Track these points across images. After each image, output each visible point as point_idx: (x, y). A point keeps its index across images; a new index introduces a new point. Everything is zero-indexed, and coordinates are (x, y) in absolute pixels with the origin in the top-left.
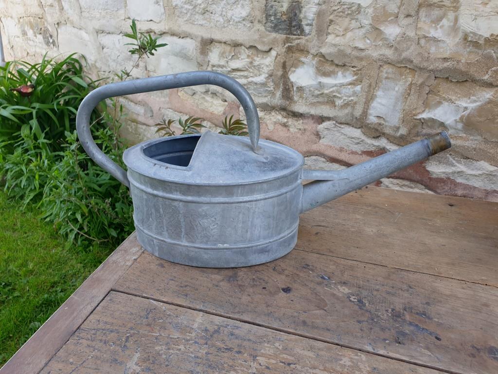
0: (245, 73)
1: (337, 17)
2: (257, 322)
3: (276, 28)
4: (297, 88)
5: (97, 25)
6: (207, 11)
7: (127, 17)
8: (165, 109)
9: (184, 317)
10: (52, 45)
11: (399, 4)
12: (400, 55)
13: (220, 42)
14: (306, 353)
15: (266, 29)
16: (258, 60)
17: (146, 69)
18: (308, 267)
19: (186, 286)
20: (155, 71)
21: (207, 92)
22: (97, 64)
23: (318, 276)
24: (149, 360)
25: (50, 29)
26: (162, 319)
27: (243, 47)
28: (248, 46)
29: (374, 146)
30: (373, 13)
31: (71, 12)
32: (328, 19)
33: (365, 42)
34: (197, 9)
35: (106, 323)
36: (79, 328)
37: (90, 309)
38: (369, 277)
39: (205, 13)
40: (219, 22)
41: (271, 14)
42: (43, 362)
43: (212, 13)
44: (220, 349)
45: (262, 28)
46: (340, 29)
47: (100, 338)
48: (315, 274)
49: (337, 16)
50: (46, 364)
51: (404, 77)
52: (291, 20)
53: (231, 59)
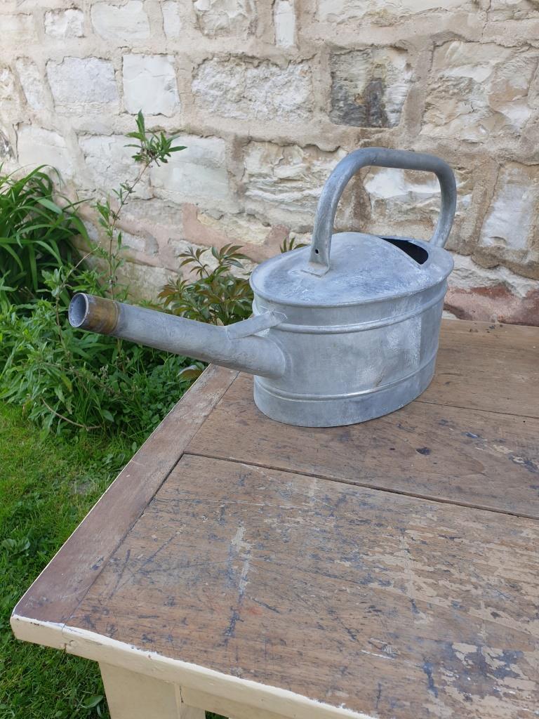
0: (299, 184)
1: (438, 99)
2: (395, 489)
3: (346, 118)
4: (377, 201)
5: (77, 123)
6: (244, 97)
7: (123, 111)
8: (178, 241)
9: (294, 484)
10: (8, 156)
11: (529, 77)
12: (531, 148)
13: (263, 141)
14: (471, 524)
15: (331, 120)
16: (318, 165)
17: (150, 184)
18: (447, 424)
20: (163, 186)
21: (241, 213)
22: (77, 181)
23: (463, 433)
24: (260, 535)
25: (6, 133)
26: (263, 486)
27: (296, 147)
28: (304, 145)
29: (490, 280)
30: (492, 90)
31: (38, 107)
32: (423, 103)
33: (479, 132)
34: (229, 96)
35: (188, 492)
36: (152, 499)
37: (160, 476)
38: (532, 433)
39: (240, 100)
40: (261, 114)
41: (339, 98)
42: (118, 538)
43: (250, 100)
44: (352, 521)
45: (326, 119)
46: (442, 116)
47: (186, 510)
48: (458, 432)
49: (436, 97)
50: (122, 541)
51: (535, 179)
52: (368, 106)
53: (278, 165)
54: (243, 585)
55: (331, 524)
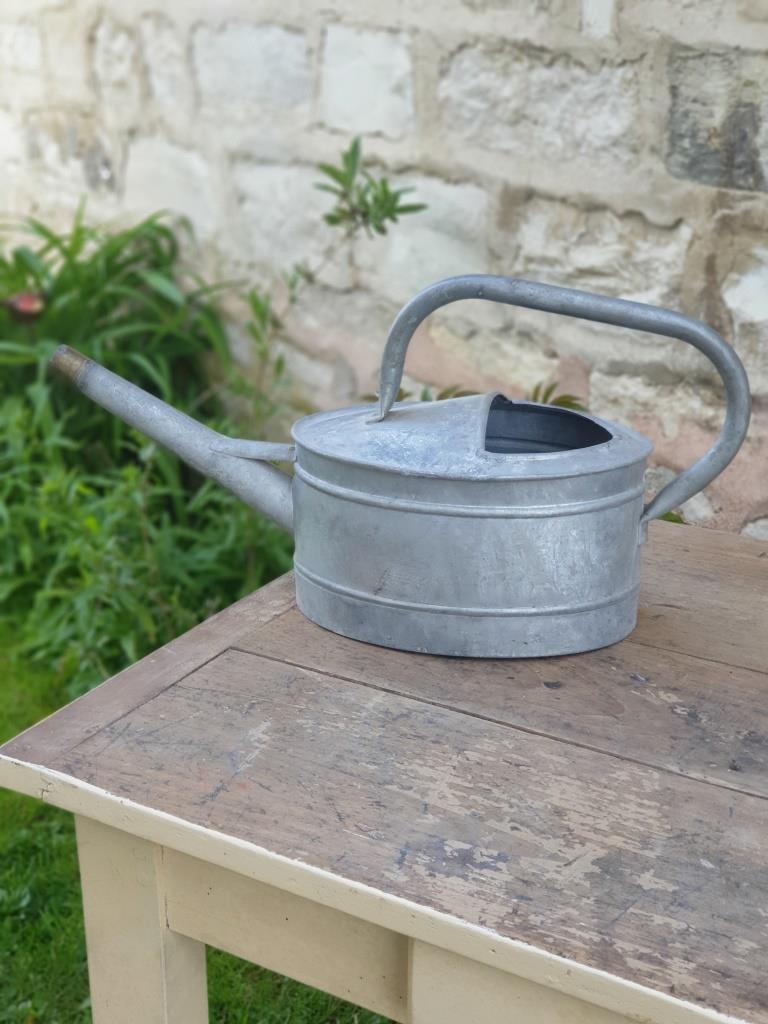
0: (610, 282)
3: (693, 169)
4: (743, 326)
5: (233, 138)
6: (524, 116)
9: (351, 694)
10: (105, 189)
13: (551, 198)
15: (669, 170)
16: (645, 250)
17: (352, 263)
18: (613, 662)
19: (364, 658)
20: (374, 267)
21: (506, 329)
22: (220, 244)
23: (626, 674)
24: (284, 731)
25: (107, 146)
26: (313, 691)
27: (609, 215)
28: (621, 212)
31: (171, 105)
34: (499, 111)
35: (218, 684)
36: (173, 685)
37: (192, 665)
38: (730, 686)
39: (519, 121)
40: (552, 147)
41: (683, 132)
42: (120, 713)
43: (535, 122)
44: (404, 735)
45: (659, 167)
47: (209, 699)
48: (621, 672)
50: (124, 716)
52: (731, 150)
53: (578, 243)
54: (243, 767)
55: (377, 733)
